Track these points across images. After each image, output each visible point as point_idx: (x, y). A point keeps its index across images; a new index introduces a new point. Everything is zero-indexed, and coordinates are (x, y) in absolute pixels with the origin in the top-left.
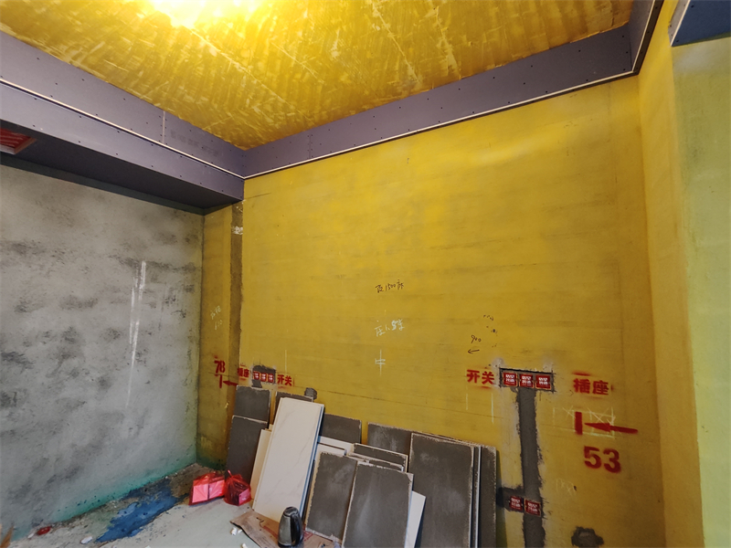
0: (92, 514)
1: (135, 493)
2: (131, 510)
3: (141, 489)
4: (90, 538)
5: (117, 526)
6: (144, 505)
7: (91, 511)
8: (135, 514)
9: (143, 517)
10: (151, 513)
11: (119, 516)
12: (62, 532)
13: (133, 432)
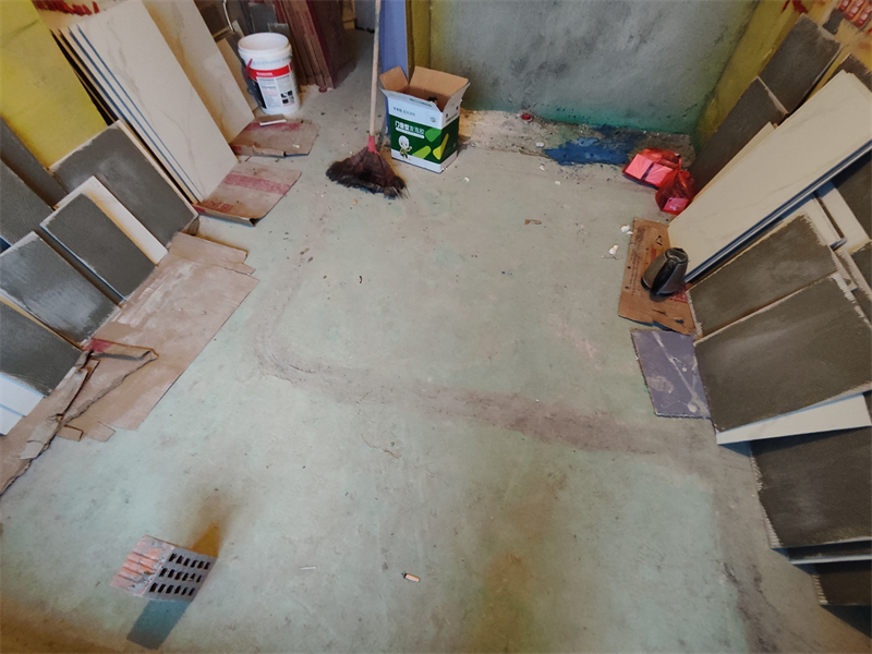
0: (564, 127)
1: (606, 130)
2: (588, 143)
3: (615, 128)
4: (542, 145)
5: (566, 149)
6: (601, 146)
7: (566, 123)
8: (585, 150)
9: (588, 156)
10: (596, 157)
11: (576, 142)
12: (535, 127)
13: (632, 45)
